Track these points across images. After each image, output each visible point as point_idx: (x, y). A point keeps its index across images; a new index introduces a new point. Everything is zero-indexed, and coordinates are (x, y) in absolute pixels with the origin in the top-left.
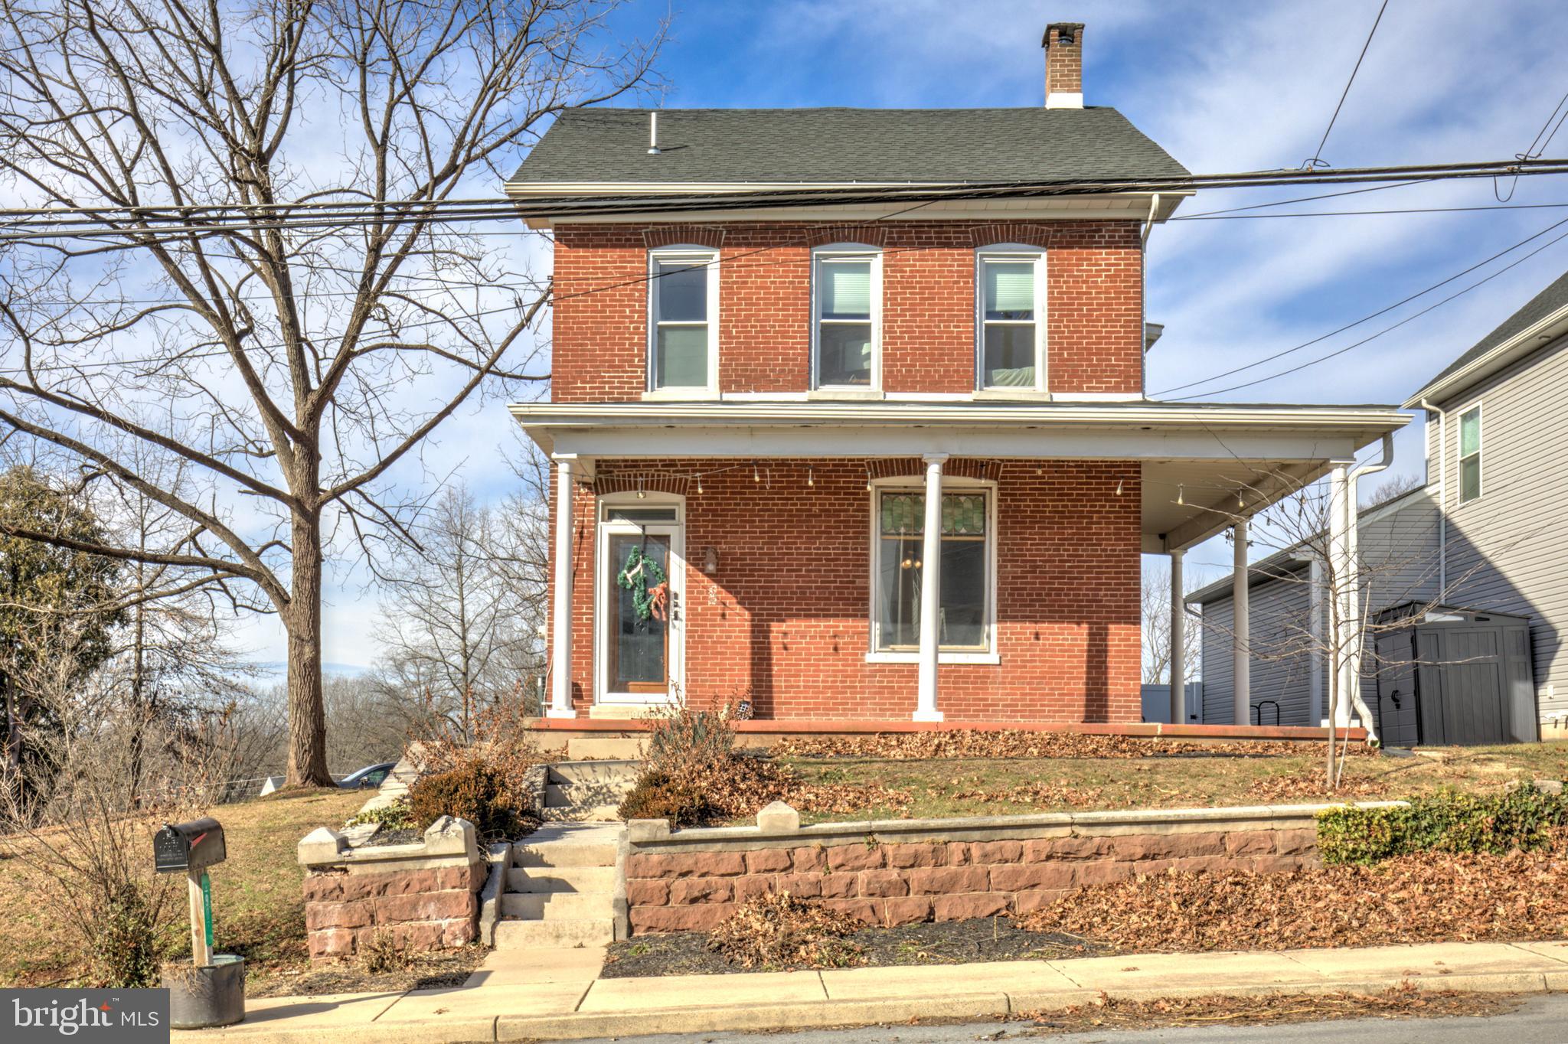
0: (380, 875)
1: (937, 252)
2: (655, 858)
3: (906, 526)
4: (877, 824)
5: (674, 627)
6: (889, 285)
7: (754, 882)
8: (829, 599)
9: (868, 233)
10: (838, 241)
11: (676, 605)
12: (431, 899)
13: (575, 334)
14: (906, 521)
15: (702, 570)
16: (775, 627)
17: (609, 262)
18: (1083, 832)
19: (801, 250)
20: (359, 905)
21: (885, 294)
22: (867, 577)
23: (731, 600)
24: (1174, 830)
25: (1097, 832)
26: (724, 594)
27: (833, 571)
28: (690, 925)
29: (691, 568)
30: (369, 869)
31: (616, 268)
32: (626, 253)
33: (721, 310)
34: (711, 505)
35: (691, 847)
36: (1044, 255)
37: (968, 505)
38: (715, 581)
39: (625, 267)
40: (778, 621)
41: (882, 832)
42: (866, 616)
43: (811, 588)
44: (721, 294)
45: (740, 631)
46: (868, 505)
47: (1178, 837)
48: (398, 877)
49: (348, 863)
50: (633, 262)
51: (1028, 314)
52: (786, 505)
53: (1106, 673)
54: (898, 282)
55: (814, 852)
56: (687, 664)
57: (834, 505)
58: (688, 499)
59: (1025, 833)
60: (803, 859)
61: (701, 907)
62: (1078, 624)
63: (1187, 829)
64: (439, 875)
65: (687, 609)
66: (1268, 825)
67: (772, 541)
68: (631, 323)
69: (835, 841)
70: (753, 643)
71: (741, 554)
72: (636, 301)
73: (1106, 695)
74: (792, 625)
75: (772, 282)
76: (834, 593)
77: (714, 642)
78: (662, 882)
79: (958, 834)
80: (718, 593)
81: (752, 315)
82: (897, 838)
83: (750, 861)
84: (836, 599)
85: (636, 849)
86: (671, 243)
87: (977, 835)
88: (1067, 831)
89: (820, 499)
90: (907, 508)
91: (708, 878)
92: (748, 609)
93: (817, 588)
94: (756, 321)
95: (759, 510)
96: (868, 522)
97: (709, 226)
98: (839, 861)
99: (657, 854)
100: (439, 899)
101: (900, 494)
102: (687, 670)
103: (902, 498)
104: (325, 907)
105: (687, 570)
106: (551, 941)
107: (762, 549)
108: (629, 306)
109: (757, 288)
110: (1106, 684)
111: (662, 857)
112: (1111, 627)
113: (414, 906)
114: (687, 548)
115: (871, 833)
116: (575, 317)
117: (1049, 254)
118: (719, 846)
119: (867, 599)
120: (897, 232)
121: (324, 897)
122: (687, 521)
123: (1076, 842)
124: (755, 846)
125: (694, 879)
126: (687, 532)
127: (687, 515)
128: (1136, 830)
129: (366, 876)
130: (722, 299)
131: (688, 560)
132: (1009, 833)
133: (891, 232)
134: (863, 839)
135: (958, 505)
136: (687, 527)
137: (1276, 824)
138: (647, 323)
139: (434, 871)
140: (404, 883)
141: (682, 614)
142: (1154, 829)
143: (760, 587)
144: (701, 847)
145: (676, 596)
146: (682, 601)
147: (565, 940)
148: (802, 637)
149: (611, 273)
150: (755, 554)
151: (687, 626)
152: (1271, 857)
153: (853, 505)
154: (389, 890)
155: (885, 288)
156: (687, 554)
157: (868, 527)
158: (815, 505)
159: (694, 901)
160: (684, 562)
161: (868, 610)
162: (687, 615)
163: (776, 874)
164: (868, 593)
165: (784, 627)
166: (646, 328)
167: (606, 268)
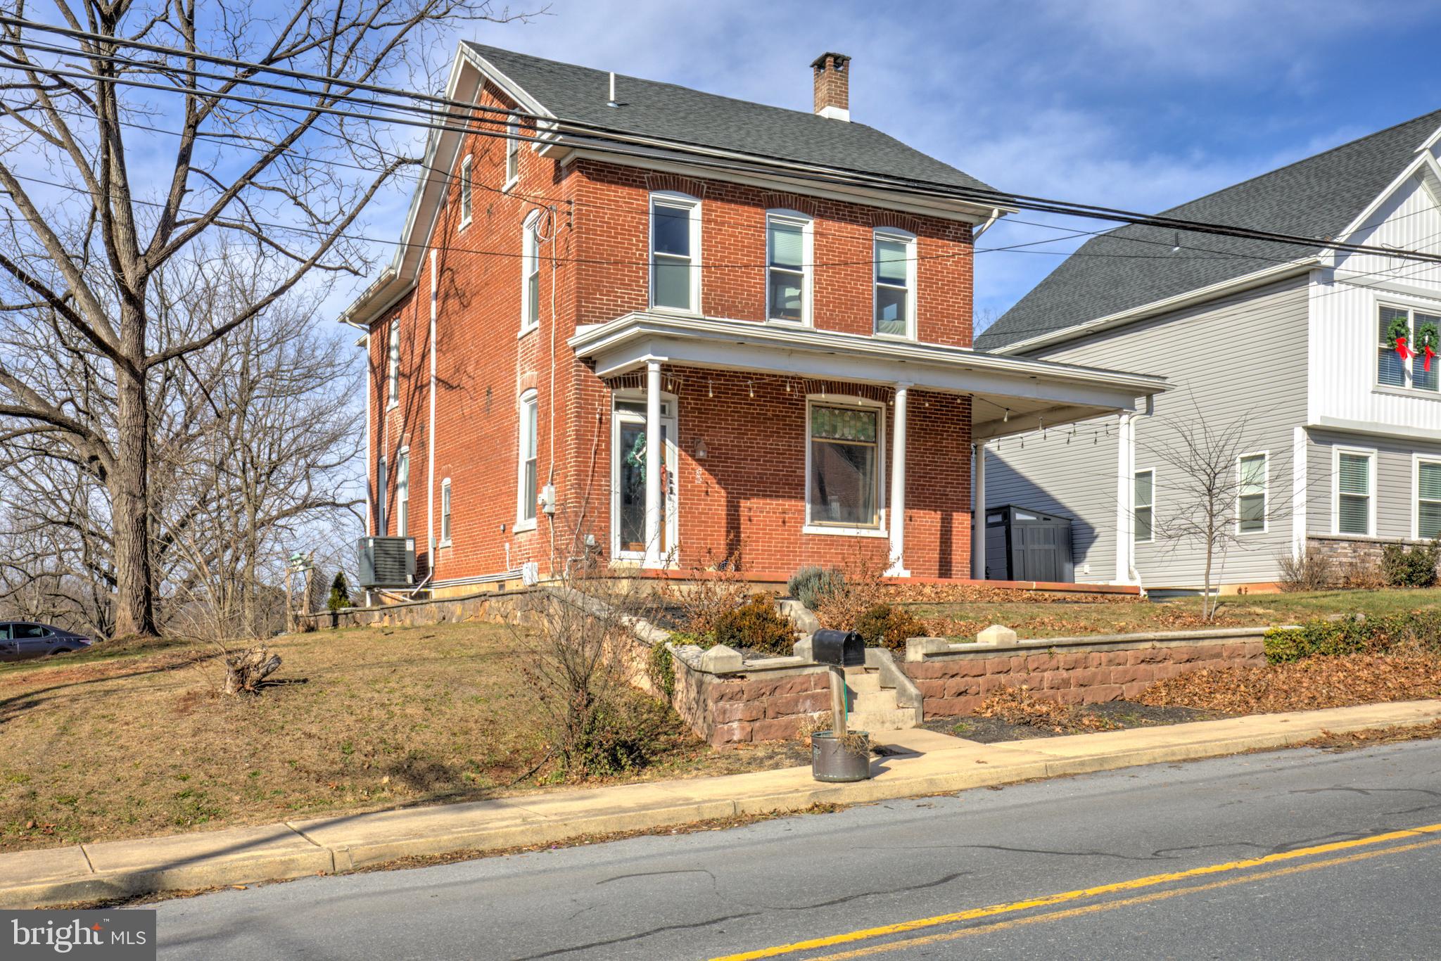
0: (771, 680)
1: (849, 227)
2: (937, 665)
3: (826, 431)
4: (1056, 640)
5: (670, 499)
6: (817, 247)
7: (992, 680)
8: (778, 483)
9: (806, 205)
10: (785, 207)
11: (671, 482)
12: (807, 697)
13: (594, 253)
14: (826, 428)
15: (693, 456)
16: (744, 504)
17: (620, 197)
18: (1158, 645)
19: (759, 210)
20: (755, 704)
21: (815, 253)
22: (804, 468)
23: (712, 481)
24: (1201, 643)
25: (1165, 644)
26: (707, 475)
27: (781, 462)
28: (957, 712)
29: (683, 453)
30: (763, 676)
31: (625, 202)
32: (633, 191)
33: (703, 249)
34: (697, 404)
35: (956, 657)
36: (915, 240)
37: (865, 419)
38: (701, 465)
39: (632, 204)
40: (745, 499)
41: (1058, 646)
42: (803, 498)
43: (766, 474)
44: (703, 237)
45: (719, 505)
46: (804, 414)
47: (1202, 648)
48: (784, 681)
49: (747, 671)
50: (638, 200)
51: (901, 282)
52: (749, 409)
53: (951, 546)
54: (825, 246)
55: (1022, 660)
56: (680, 530)
57: (781, 412)
58: (680, 398)
59: (1130, 646)
60: (1016, 664)
61: (962, 698)
62: (935, 511)
63: (1206, 643)
64: (812, 679)
65: (680, 486)
66: (1242, 640)
67: (741, 435)
68: (637, 250)
69: (1033, 652)
70: (728, 515)
71: (719, 445)
72: (640, 232)
73: (951, 562)
74: (755, 503)
75: (740, 233)
76: (781, 479)
77: (699, 513)
78: (941, 682)
79: (1096, 647)
80: (703, 474)
81: (726, 257)
82: (1065, 650)
83: (988, 666)
84: (784, 484)
85: (926, 659)
86: (667, 189)
87: (1105, 647)
88: (1148, 645)
90: (827, 418)
91: (966, 678)
92: (724, 488)
93: (771, 474)
94: (728, 262)
95: (732, 412)
96: (804, 426)
97: (694, 180)
98: (1035, 665)
99: (938, 662)
100: (814, 697)
101: (822, 407)
102: (680, 534)
103: (824, 410)
104: (732, 705)
105: (680, 455)
106: (878, 726)
107: (733, 441)
108: (636, 236)
109: (729, 235)
110: (950, 554)
111: (941, 664)
112: (954, 514)
113: (796, 702)
114: (680, 438)
115: (1050, 647)
116: (594, 239)
117: (919, 240)
118: (971, 656)
119: (804, 485)
120: (824, 207)
121: (730, 698)
122: (679, 416)
123: (1155, 651)
124: (991, 656)
125: (958, 679)
126: (679, 425)
127: (680, 411)
128: (1183, 643)
129: (761, 681)
130: (703, 240)
131: (680, 446)
132: (1122, 646)
133: (819, 207)
134: (1046, 651)
135: (859, 418)
136: (680, 420)
137: (1246, 640)
138: (648, 251)
139: (809, 676)
140: (789, 686)
141: (676, 490)
142: (1191, 643)
143: (732, 472)
144: (962, 656)
145: (671, 475)
146: (675, 479)
147: (887, 725)
148: (762, 512)
149: (621, 206)
150: (727, 445)
151: (680, 499)
152: (1243, 659)
153: (794, 413)
154: (778, 691)
155: (815, 249)
156: (679, 442)
157: (804, 430)
158: (769, 410)
159: (960, 694)
160: (677, 449)
161: (804, 493)
162: (680, 490)
163: (1001, 675)
164: (804, 481)
165: (748, 504)
166: (648, 256)
167: (618, 201)
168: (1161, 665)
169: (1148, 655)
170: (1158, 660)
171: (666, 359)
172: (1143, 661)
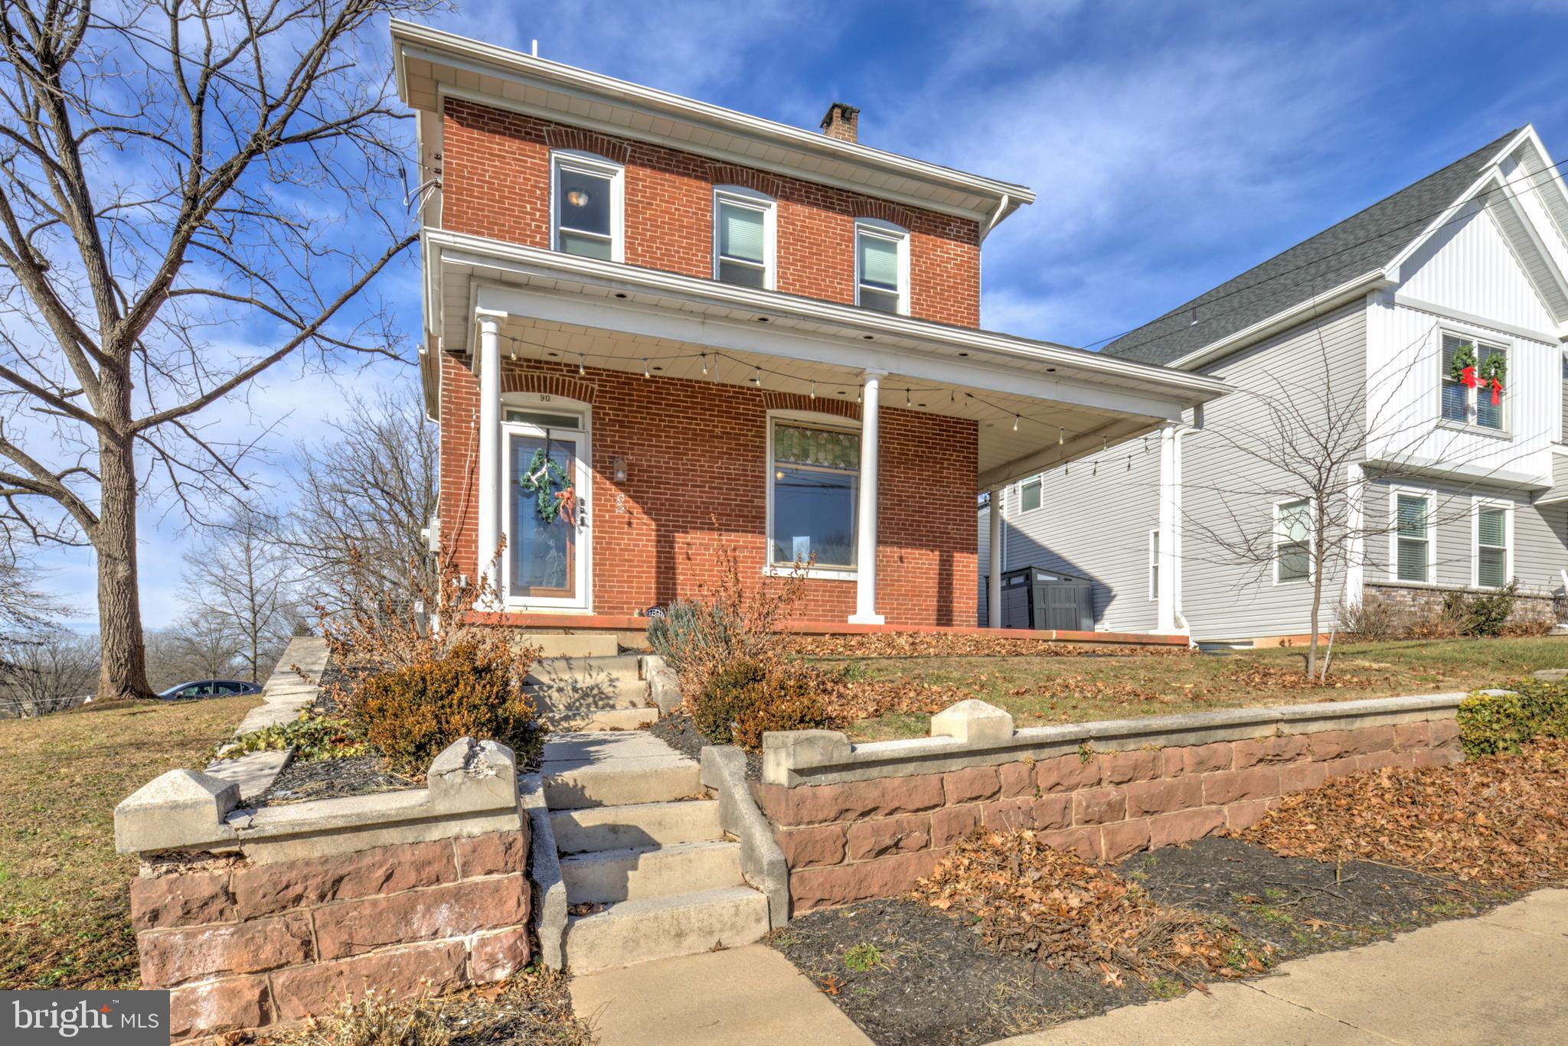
0: (325, 860)
1: (823, 214)
2: (826, 792)
3: (794, 455)
4: (1094, 726)
5: (581, 532)
6: (782, 235)
7: (957, 816)
8: (730, 515)
9: (765, 182)
10: (738, 183)
11: (582, 512)
12: (441, 898)
13: (470, 219)
14: (795, 451)
15: (610, 479)
16: (680, 538)
17: (507, 152)
18: (1286, 729)
19: (703, 184)
20: (276, 923)
21: (779, 242)
22: (764, 498)
23: (637, 510)
24: (1358, 724)
25: (1299, 728)
26: (631, 503)
27: (733, 489)
28: (875, 890)
29: (598, 475)
30: (297, 850)
31: (514, 159)
32: (527, 147)
33: (626, 226)
34: (618, 415)
35: (874, 772)
36: (907, 237)
37: (846, 443)
38: (622, 490)
39: (526, 162)
40: (683, 532)
41: (1098, 739)
42: (763, 533)
43: (713, 503)
44: (626, 210)
45: (648, 540)
46: (765, 432)
47: (1361, 731)
48: (367, 861)
49: (244, 842)
50: (534, 158)
51: (890, 286)
52: (691, 424)
53: (951, 593)
54: (791, 234)
55: (1025, 769)
57: (734, 429)
58: (594, 407)
59: (1236, 733)
60: (1012, 779)
61: (890, 860)
62: (932, 551)
63: (1368, 723)
64: (456, 850)
65: (594, 515)
66: (1423, 716)
67: (678, 456)
68: (533, 220)
69: (1047, 752)
70: (658, 552)
71: (648, 466)
72: (537, 198)
73: (951, 611)
74: (695, 537)
75: (676, 209)
76: (734, 510)
77: (621, 549)
78: (836, 828)
79: (1175, 737)
80: (625, 502)
81: (658, 237)
82: (1113, 746)
83: (948, 787)
84: (736, 516)
85: (798, 779)
86: (575, 147)
87: (1192, 738)
88: (1269, 730)
89: (722, 422)
90: (795, 440)
91: (897, 816)
92: (654, 520)
93: (719, 504)
94: (661, 243)
95: (665, 426)
96: (764, 448)
97: (614, 140)
98: (1053, 779)
99: (827, 786)
100: (457, 895)
101: (790, 427)
102: (595, 575)
103: (792, 431)
104: (188, 935)
105: (594, 478)
106: (667, 947)
107: (668, 463)
108: (530, 203)
109: (661, 211)
110: (951, 602)
111: (838, 789)
112: (955, 554)
113: (405, 915)
114: (594, 456)
115: (1084, 741)
116: (470, 202)
117: (912, 237)
118: (911, 768)
119: (764, 518)
120: (790, 188)
121: (187, 914)
122: (593, 429)
123: (1283, 741)
124: (955, 765)
125: (879, 818)
126: (593, 440)
127: (594, 424)
128: (1330, 725)
129: (292, 865)
130: (627, 215)
131: (594, 467)
132: (1222, 734)
133: (784, 187)
134: (1076, 748)
135: (838, 442)
136: (594, 434)
137: (1430, 715)
138: (549, 223)
139: (446, 844)
140: (380, 873)
141: (589, 521)
142: (1343, 724)
143: (667, 500)
144: (887, 770)
145: (582, 502)
146: (589, 507)
147: (690, 940)
148: (705, 549)
149: (509, 164)
150: (661, 467)
151: (594, 532)
152: (1426, 749)
153: (751, 431)
154: (346, 890)
155: (778, 237)
156: (593, 461)
157: (764, 452)
158: (717, 427)
159: (882, 852)
160: (590, 471)
161: (764, 527)
162: (594, 521)
163: (980, 803)
164: (764, 513)
165: (689, 538)
166: (548, 228)
167: (504, 157)
168: (1291, 766)
169: (1270, 747)
170: (1287, 756)
171: (504, 314)
172: (1261, 761)
